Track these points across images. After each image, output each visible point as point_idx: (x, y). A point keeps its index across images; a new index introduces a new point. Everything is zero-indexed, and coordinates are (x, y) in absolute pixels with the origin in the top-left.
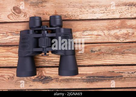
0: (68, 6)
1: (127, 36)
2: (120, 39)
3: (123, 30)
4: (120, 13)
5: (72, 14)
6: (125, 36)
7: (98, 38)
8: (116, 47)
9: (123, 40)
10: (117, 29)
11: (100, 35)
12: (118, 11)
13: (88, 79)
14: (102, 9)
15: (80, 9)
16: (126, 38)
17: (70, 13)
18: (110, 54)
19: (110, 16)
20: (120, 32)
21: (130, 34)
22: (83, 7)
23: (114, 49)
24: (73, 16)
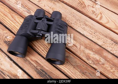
0: (70, 13)
1: (96, 62)
2: (89, 60)
3: (97, 56)
4: (104, 42)
5: (68, 20)
6: (95, 61)
7: (73, 47)
8: (82, 64)
9: (91, 63)
10: (93, 51)
11: (76, 46)
12: (103, 40)
13: (41, 72)
14: (92, 31)
15: (76, 21)
16: (95, 63)
17: (67, 19)
18: (73, 66)
19: (94, 39)
20: (94, 55)
21: (100, 63)
22: (80, 21)
23: (79, 65)
24: (68, 21)
